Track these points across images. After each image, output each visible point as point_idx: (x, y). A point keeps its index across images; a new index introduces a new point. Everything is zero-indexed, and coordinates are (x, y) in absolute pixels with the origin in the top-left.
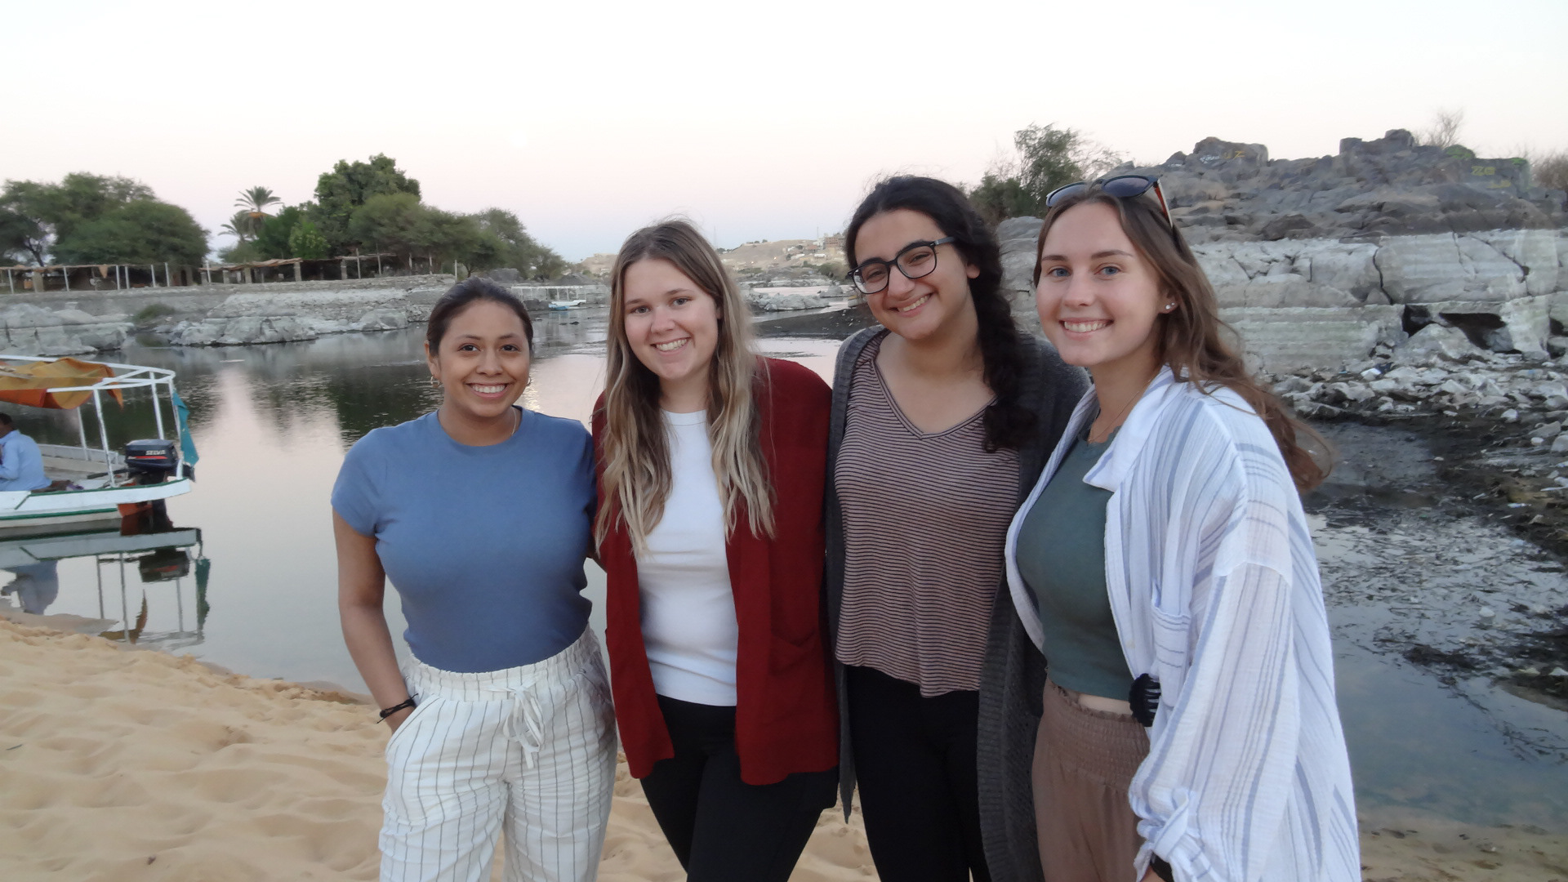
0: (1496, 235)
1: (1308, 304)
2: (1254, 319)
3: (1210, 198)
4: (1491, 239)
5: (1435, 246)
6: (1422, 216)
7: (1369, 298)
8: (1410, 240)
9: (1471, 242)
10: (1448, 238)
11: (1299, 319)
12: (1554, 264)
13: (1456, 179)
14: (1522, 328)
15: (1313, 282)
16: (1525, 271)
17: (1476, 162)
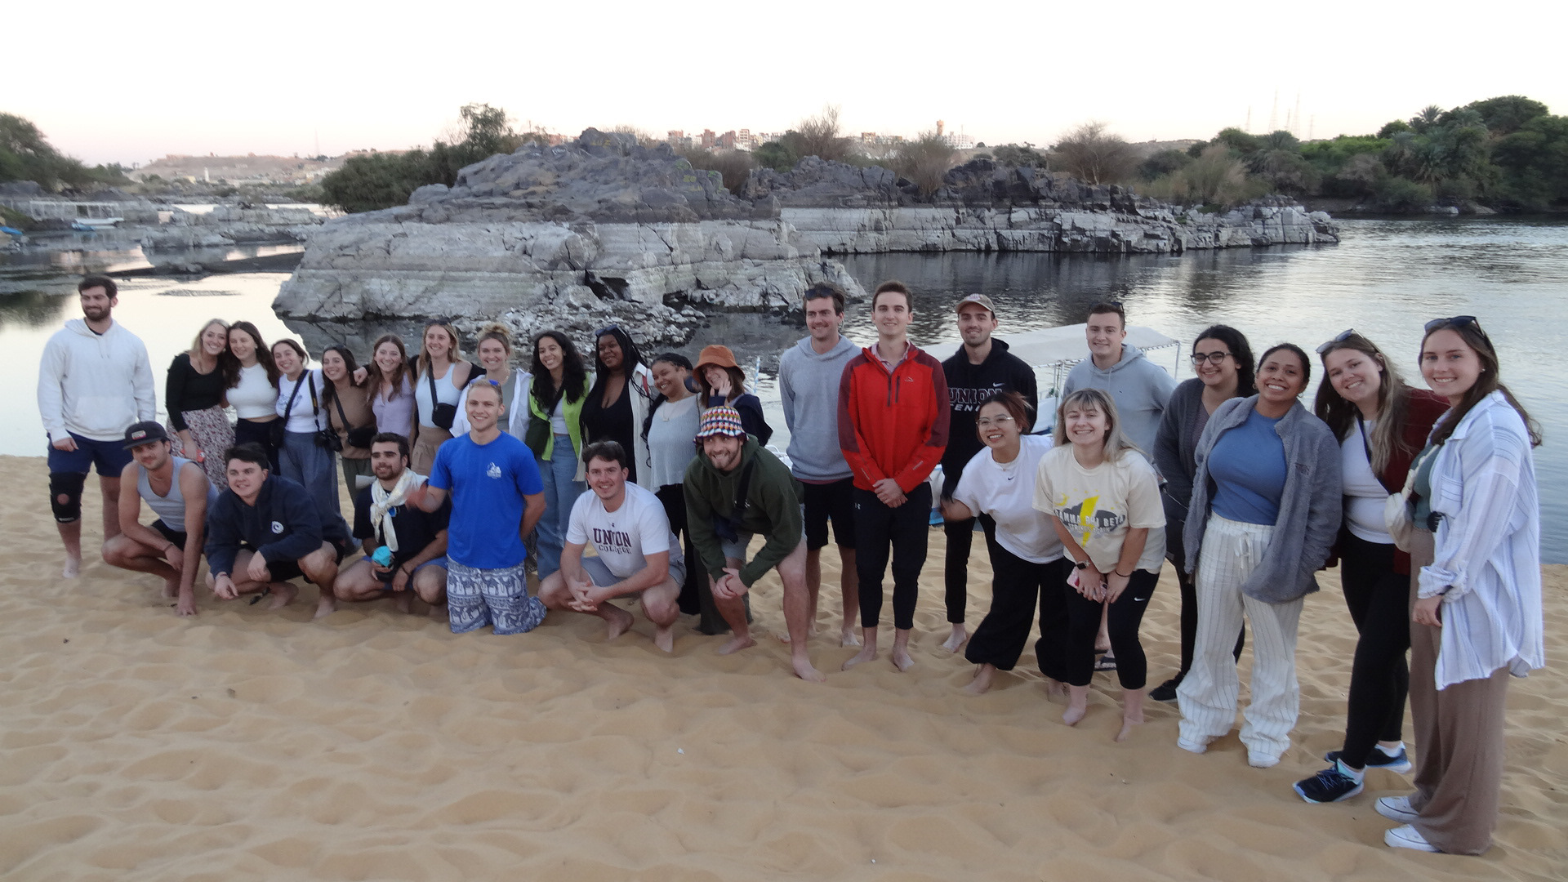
0: (660, 226)
1: (511, 271)
2: (481, 279)
3: (540, 184)
4: (657, 229)
5: (627, 231)
6: (623, 212)
7: (559, 267)
8: (614, 227)
9: (647, 230)
10: (635, 226)
11: (503, 280)
12: (702, 244)
13: (672, 184)
14: (642, 287)
15: (530, 256)
16: (671, 249)
17: (688, 172)
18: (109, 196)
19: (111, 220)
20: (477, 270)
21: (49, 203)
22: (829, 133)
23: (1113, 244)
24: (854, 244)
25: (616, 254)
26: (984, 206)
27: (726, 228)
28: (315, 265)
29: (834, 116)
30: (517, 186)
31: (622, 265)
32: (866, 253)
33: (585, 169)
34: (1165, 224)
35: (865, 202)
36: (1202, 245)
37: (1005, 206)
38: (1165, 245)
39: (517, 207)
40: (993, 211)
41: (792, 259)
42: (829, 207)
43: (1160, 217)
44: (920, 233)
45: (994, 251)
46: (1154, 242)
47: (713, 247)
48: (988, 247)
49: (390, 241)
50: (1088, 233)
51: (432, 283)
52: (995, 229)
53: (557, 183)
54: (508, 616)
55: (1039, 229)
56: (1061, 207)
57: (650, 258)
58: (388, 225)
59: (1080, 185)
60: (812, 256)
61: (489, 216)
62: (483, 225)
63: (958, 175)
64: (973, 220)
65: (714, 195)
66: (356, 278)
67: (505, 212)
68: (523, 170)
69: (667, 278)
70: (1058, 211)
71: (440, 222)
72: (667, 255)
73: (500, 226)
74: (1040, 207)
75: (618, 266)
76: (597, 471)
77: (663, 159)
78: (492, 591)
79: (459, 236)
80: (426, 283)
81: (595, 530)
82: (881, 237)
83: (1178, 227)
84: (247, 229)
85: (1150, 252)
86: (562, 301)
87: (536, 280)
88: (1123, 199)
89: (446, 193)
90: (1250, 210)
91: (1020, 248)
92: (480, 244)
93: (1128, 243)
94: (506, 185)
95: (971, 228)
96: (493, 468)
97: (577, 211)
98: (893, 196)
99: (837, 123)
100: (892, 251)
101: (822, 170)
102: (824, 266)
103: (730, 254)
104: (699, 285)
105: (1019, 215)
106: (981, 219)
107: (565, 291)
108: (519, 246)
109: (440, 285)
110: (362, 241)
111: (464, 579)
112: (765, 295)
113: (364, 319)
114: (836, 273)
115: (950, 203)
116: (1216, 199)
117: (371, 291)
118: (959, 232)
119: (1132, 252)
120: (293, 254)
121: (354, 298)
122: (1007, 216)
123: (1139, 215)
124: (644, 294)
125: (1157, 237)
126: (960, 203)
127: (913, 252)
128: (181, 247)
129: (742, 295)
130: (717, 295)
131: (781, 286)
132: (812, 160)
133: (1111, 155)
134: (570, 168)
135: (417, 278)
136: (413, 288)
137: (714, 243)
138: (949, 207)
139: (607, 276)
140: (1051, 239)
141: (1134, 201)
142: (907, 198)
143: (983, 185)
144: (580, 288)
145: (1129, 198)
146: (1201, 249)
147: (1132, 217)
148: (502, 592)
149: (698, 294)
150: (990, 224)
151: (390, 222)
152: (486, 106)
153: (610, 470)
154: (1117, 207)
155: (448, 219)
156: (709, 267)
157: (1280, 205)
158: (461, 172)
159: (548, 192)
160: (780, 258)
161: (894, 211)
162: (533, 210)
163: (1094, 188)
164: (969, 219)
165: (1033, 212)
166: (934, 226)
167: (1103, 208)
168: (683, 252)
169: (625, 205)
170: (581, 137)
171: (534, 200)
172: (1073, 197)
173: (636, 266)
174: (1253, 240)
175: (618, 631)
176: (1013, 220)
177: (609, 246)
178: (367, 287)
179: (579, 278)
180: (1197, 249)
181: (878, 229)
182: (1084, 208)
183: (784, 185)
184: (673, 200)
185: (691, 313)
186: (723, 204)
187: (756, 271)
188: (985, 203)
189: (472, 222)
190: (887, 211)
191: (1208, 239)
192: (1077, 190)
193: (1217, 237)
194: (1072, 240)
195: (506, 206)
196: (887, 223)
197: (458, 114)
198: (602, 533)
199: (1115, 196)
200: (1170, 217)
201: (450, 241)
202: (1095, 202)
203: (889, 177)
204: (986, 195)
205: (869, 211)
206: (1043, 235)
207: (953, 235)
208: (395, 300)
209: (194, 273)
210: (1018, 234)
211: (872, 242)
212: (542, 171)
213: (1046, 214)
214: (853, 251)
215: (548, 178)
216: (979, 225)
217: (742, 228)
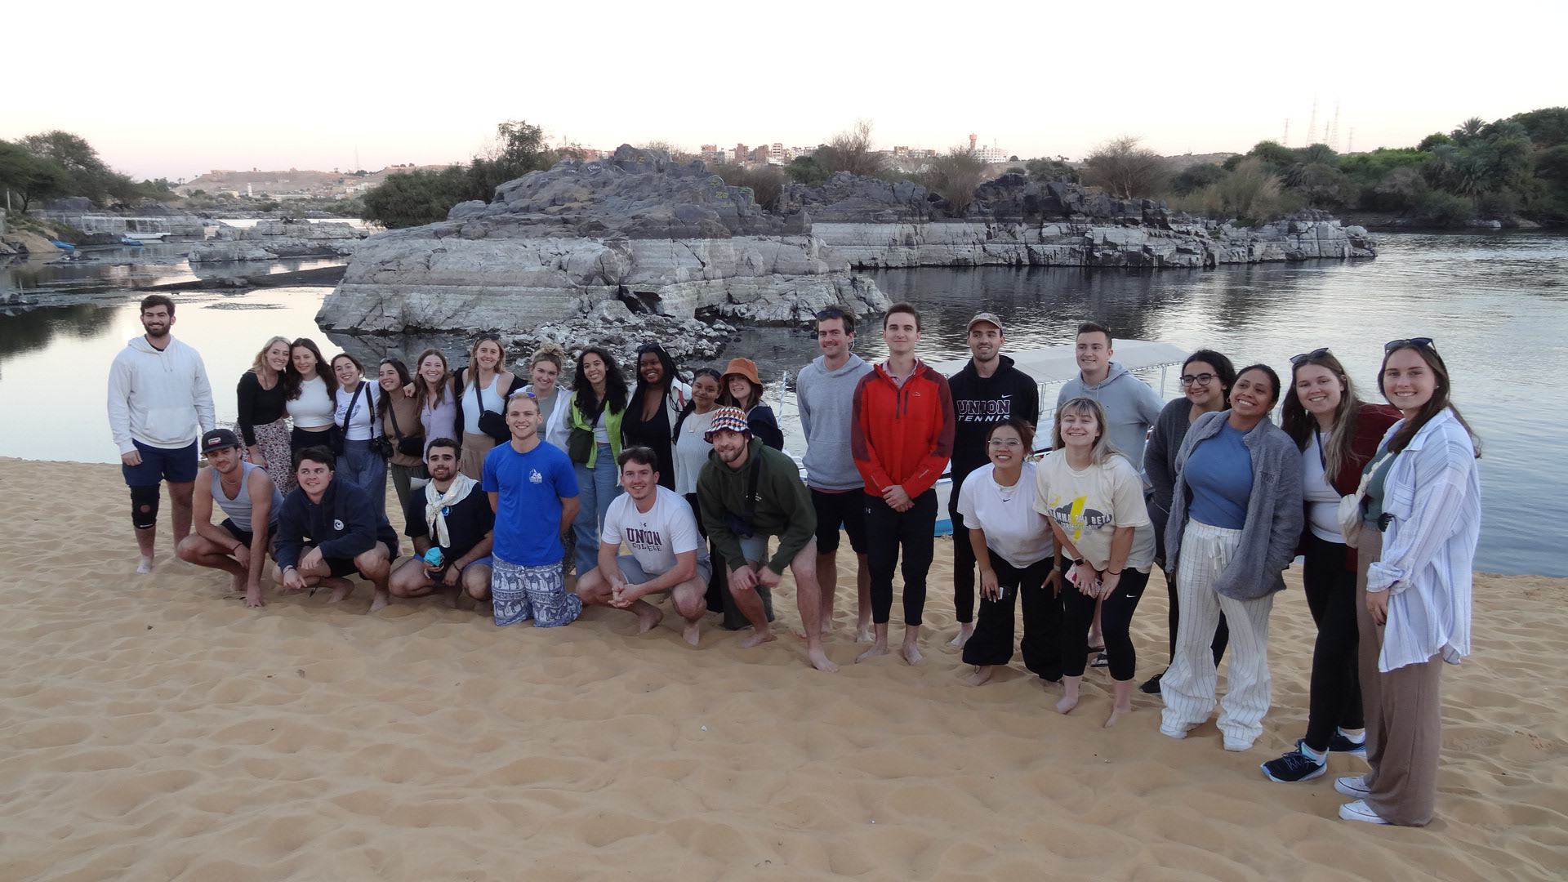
0: (693, 242)
1: (547, 286)
2: (518, 293)
3: (576, 200)
4: (689, 244)
5: (659, 246)
6: (656, 227)
7: (594, 282)
8: (648, 242)
9: (680, 245)
10: (668, 242)
11: (539, 294)
12: (734, 259)
13: (705, 200)
14: (674, 301)
15: (566, 271)
16: (703, 264)
17: (720, 188)
18: (158, 211)
19: (159, 235)
20: (514, 285)
21: (99, 218)
22: (861, 148)
23: (1145, 259)
24: (884, 258)
25: (649, 269)
26: (1015, 221)
27: (757, 243)
28: (357, 279)
29: (865, 131)
30: (553, 202)
31: (655, 280)
32: (897, 268)
33: (619, 185)
34: (1198, 239)
35: (896, 217)
36: (1235, 259)
37: (1037, 221)
38: (1198, 259)
39: (553, 223)
40: (1024, 226)
41: (822, 274)
42: (861, 222)
43: (1193, 231)
44: (951, 247)
45: (1026, 266)
46: (1187, 256)
47: (744, 262)
48: (1019, 262)
49: (430, 256)
50: (1119, 248)
51: (470, 298)
52: (1026, 244)
53: (592, 200)
54: (548, 610)
55: (1071, 243)
56: (1092, 222)
57: (682, 273)
58: (428, 240)
59: (1113, 200)
60: (842, 271)
61: (526, 231)
62: (520, 241)
63: (990, 190)
64: (1004, 235)
65: (746, 211)
66: (396, 293)
67: (541, 227)
68: (558, 187)
69: (699, 293)
70: (1089, 226)
71: (479, 238)
72: (700, 270)
73: (536, 242)
74: (1071, 222)
75: (652, 281)
76: (631, 473)
77: (696, 176)
78: (535, 586)
79: (497, 251)
80: (464, 297)
81: (628, 529)
82: (912, 252)
83: (1211, 242)
84: (290, 244)
85: (1182, 267)
86: (596, 315)
87: (571, 294)
88: (1154, 214)
89: (484, 209)
90: (1284, 224)
91: (1051, 262)
92: (516, 259)
93: (1161, 257)
94: (543, 201)
95: (1002, 243)
96: (534, 474)
97: (612, 226)
98: (924, 211)
99: (868, 139)
100: (923, 266)
101: (853, 184)
102: (854, 281)
103: (761, 269)
104: (730, 299)
105: (1051, 230)
106: (1013, 235)
107: (599, 306)
108: (555, 261)
109: (478, 299)
110: (403, 256)
111: (509, 575)
112: (795, 309)
113: (403, 332)
114: (866, 288)
115: (981, 218)
116: (1250, 214)
117: (411, 305)
118: (990, 247)
119: (1164, 266)
120: (335, 267)
121: (395, 312)
122: (1038, 230)
123: (1172, 229)
124: (676, 308)
125: (1189, 252)
126: (991, 218)
127: (944, 266)
128: (227, 262)
129: (773, 310)
130: (748, 310)
131: (812, 300)
132: (844, 175)
133: (1143, 169)
134: (605, 184)
135: (455, 292)
136: (452, 303)
137: (745, 258)
138: (980, 222)
139: (640, 291)
140: (1082, 253)
141: (1167, 216)
142: (938, 213)
143: (1015, 200)
144: (614, 302)
145: (1161, 213)
146: (1234, 263)
147: (1164, 232)
148: (544, 587)
149: (729, 308)
150: (1021, 239)
151: (429, 237)
152: (523, 123)
153: (643, 472)
154: (1149, 222)
155: (486, 235)
156: (741, 282)
157: (1315, 220)
158: (499, 188)
159: (583, 208)
160: (811, 273)
161: (925, 225)
162: (569, 225)
163: (1125, 202)
164: (1000, 233)
165: (1064, 227)
166: (965, 241)
167: (1135, 223)
168: (715, 267)
169: (658, 221)
170: (616, 153)
171: (570, 216)
172: (1105, 212)
173: (668, 281)
174: (1287, 254)
175: (648, 625)
176: (1044, 235)
177: (642, 261)
178: (408, 301)
179: (613, 292)
180: (1230, 263)
181: (909, 243)
182: (1116, 223)
183: (814, 200)
184: (705, 216)
185: (723, 327)
186: (754, 220)
187: (787, 286)
188: (1017, 218)
189: (509, 237)
190: (918, 226)
191: (1241, 254)
192: (1108, 205)
193: (1250, 251)
194: (1103, 254)
195: (542, 221)
196: (918, 237)
197: (496, 131)
198: (635, 532)
199: (1147, 210)
200: (1203, 231)
201: (487, 256)
202: (1127, 217)
203: (921, 191)
204: (1017, 210)
205: (900, 226)
206: (1074, 250)
207: (984, 250)
208: (434, 314)
209: (240, 287)
210: (1049, 249)
211: (903, 256)
212: (577, 187)
213: (1078, 229)
214: (884, 265)
215: (583, 194)
216: (1010, 239)
217: (773, 243)
